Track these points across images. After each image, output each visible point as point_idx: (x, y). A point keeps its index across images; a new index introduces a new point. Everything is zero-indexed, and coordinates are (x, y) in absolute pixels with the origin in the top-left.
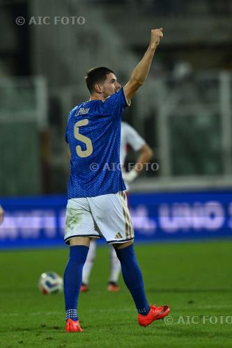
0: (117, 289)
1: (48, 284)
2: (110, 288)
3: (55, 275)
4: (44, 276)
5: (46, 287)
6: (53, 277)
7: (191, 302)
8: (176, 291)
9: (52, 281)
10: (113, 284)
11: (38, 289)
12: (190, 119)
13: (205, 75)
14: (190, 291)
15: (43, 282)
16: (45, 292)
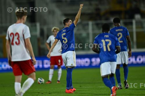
0: (59, 83)
1: (40, 81)
2: (58, 82)
3: (42, 79)
4: (39, 79)
5: (39, 82)
6: (41, 79)
7: (81, 86)
8: (76, 83)
9: (41, 80)
10: (58, 81)
11: (37, 83)
12: (80, 34)
13: (85, 22)
14: (80, 83)
15: (39, 81)
16: (39, 83)
